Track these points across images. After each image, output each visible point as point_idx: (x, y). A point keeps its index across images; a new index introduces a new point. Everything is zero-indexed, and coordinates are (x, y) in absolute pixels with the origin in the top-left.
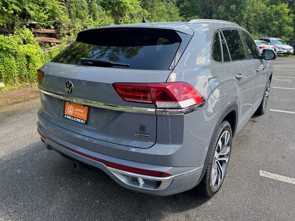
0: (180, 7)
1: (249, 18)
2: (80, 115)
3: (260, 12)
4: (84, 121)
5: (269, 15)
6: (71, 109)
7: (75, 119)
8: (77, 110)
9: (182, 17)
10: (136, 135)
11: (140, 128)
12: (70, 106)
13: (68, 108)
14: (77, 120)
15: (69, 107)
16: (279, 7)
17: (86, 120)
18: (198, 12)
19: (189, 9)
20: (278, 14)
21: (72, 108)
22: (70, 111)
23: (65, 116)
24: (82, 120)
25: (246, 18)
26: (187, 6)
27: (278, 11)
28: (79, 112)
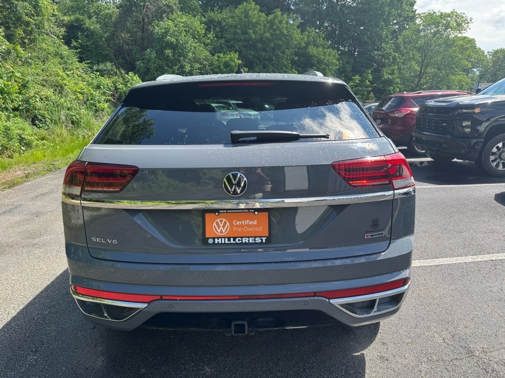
0: (72, 45)
1: (193, 70)
2: (250, 229)
3: (205, 62)
4: (264, 239)
5: (217, 68)
6: (221, 225)
7: (239, 240)
8: (238, 223)
9: (84, 63)
10: (367, 236)
11: (371, 223)
12: (218, 220)
13: (215, 224)
14: (245, 240)
15: (217, 223)
16: (228, 58)
17: (267, 235)
18: (107, 55)
19: (90, 50)
20: (229, 66)
21: (225, 223)
22: (221, 228)
23: (211, 241)
24: (256, 239)
25: (189, 70)
26: (85, 45)
27: (228, 63)
28: (246, 225)
